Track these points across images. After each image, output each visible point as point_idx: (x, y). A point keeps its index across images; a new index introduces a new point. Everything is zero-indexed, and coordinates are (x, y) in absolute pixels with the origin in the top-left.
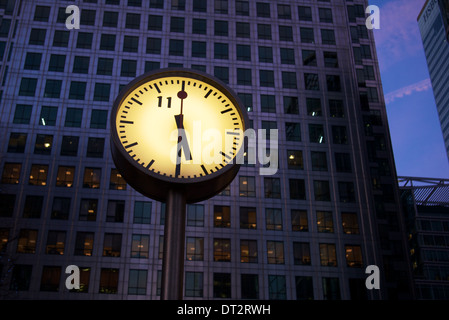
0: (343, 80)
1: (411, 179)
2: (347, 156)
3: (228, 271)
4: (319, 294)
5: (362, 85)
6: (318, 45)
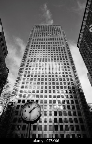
0: (75, 87)
1: (91, 104)
2: (77, 100)
3: (57, 125)
4: (76, 137)
5: (78, 87)
6: (70, 81)
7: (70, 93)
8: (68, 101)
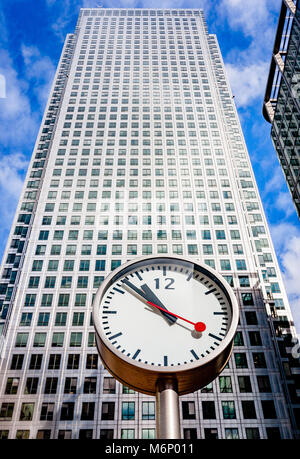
7: (253, 343)
8: (247, 379)
